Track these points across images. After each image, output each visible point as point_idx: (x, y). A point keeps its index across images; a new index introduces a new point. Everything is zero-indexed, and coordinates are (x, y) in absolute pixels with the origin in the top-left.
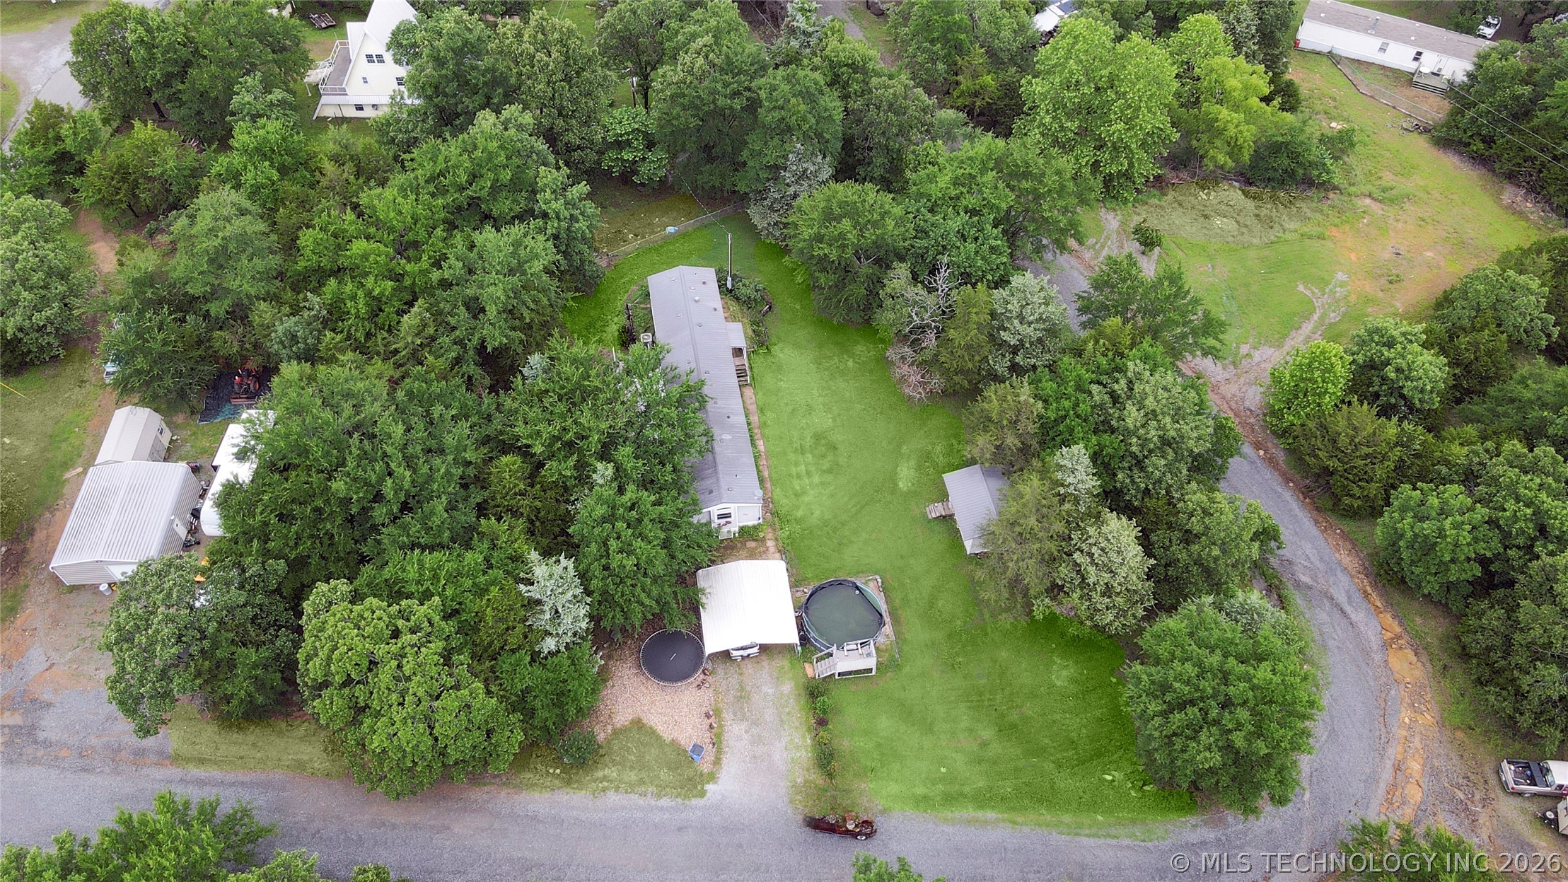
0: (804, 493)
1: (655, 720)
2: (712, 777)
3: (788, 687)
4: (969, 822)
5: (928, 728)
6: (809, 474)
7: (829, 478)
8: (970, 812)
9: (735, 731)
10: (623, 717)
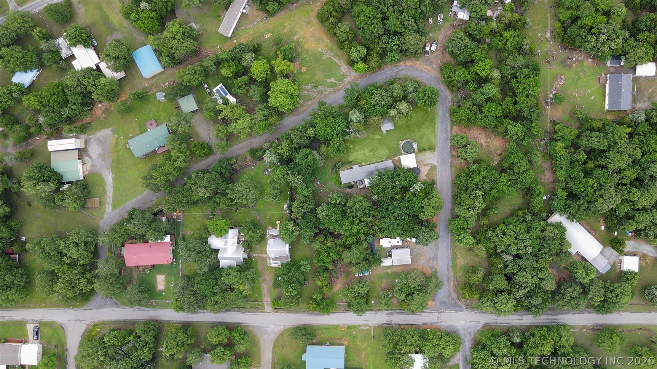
0: (383, 154)
1: (426, 173)
2: (434, 165)
3: (419, 155)
4: (437, 130)
5: (424, 135)
6: (379, 153)
7: (379, 150)
8: (436, 129)
9: (427, 162)
10: (425, 178)
